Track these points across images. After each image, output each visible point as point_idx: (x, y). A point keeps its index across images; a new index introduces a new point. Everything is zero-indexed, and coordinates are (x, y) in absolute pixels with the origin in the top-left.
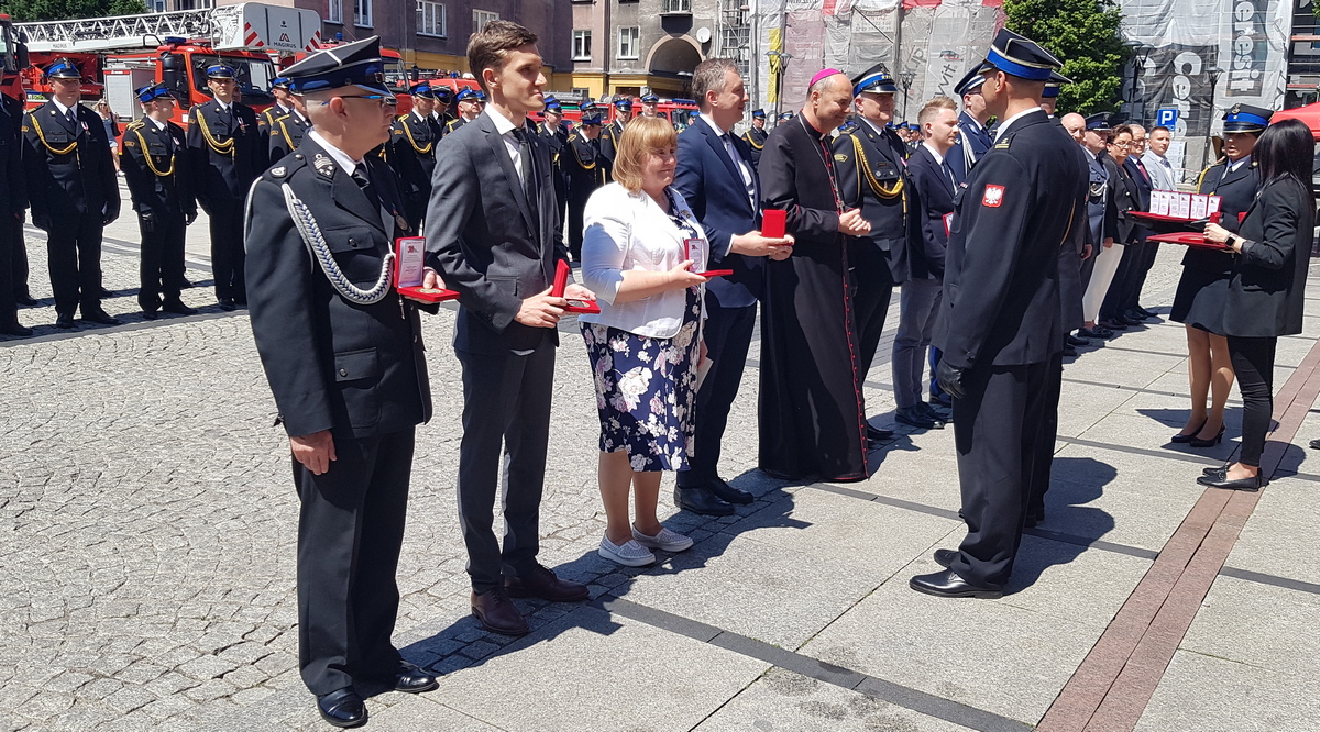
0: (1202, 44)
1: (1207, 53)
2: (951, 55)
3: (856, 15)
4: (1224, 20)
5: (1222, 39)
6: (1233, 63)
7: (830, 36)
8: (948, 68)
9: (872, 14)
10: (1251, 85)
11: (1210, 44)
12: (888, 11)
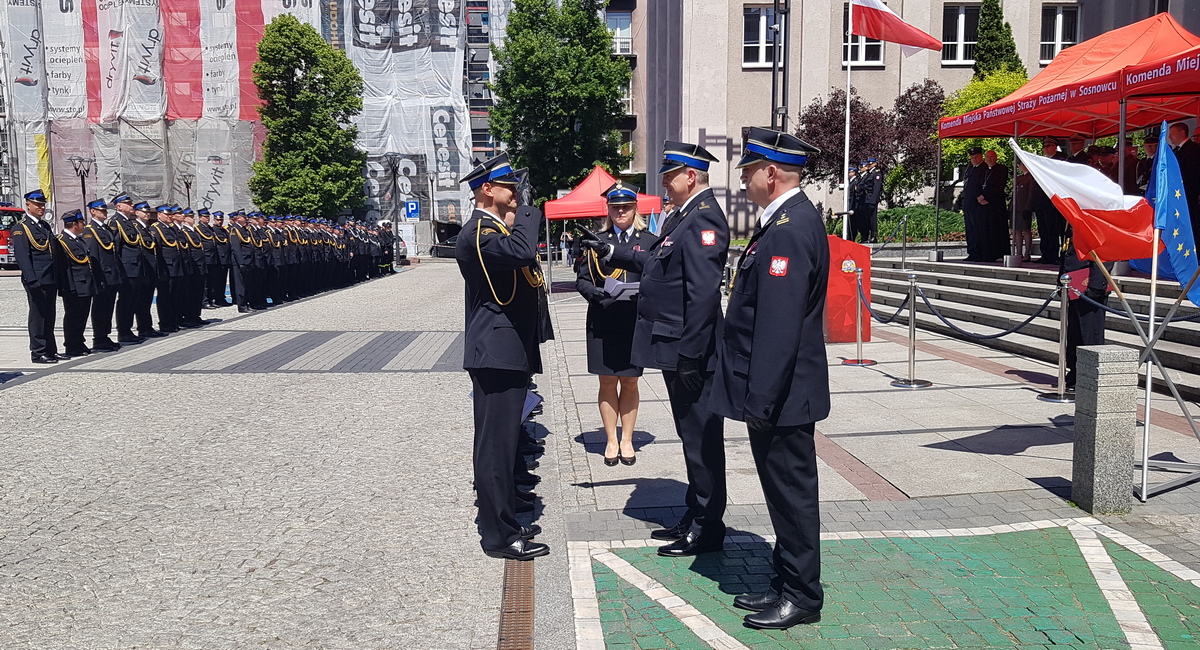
0: (414, 153)
1: (419, 160)
2: (217, 159)
3: (123, 123)
4: (427, 137)
5: (427, 149)
6: (437, 167)
7: (98, 142)
8: (216, 170)
9: (139, 124)
10: (452, 183)
11: (419, 153)
12: (154, 122)
